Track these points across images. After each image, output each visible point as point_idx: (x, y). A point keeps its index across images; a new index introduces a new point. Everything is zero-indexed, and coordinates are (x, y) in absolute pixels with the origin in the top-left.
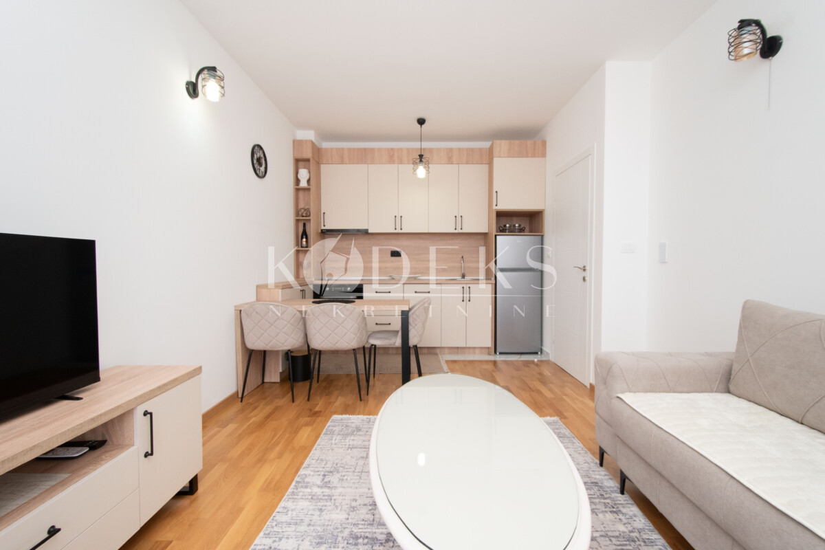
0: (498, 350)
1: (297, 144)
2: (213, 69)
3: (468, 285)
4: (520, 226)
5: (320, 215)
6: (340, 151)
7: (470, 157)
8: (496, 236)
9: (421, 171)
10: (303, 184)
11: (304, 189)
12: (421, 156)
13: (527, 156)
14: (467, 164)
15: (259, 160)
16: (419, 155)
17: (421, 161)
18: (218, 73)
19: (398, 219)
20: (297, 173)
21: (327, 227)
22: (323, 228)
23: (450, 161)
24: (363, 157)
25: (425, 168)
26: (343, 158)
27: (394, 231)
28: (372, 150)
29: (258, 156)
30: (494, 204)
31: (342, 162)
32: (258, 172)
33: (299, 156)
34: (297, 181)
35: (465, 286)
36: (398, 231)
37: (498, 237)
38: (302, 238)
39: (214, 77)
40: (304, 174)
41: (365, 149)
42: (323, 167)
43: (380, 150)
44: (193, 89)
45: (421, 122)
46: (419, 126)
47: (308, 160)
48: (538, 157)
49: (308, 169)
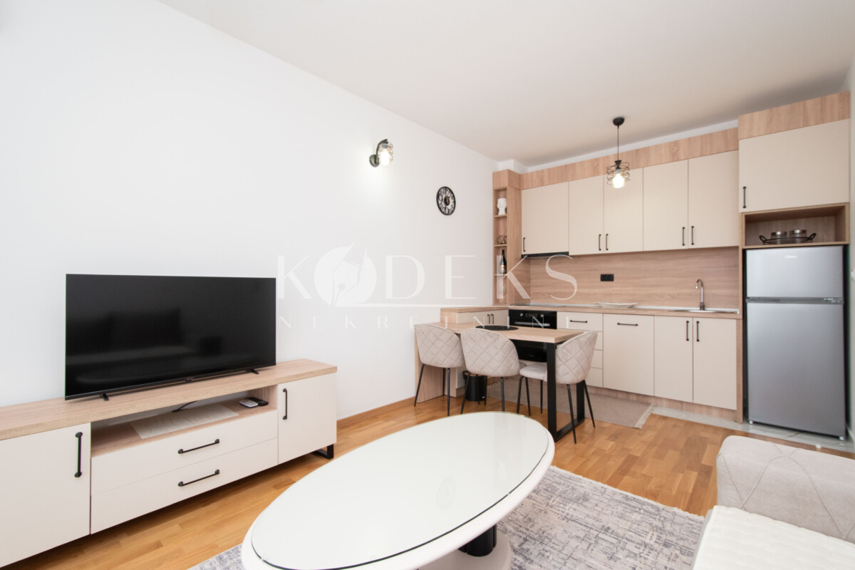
0: (752, 418)
1: (497, 175)
2: (385, 141)
3: (696, 320)
4: (804, 232)
5: (520, 241)
6: (540, 173)
7: (707, 146)
8: (744, 252)
9: (618, 180)
10: (502, 213)
11: (504, 217)
12: (618, 162)
13: (806, 124)
14: (701, 156)
15: (445, 200)
16: (616, 162)
17: (618, 168)
18: (389, 144)
19: (603, 238)
20: (496, 203)
21: (529, 252)
22: (523, 253)
23: (674, 157)
24: (564, 174)
25: (623, 175)
26: (542, 180)
27: (597, 252)
28: (574, 165)
29: (444, 196)
30: (741, 205)
31: (542, 185)
32: (443, 210)
33: (498, 187)
34: (497, 210)
35: (690, 320)
36: (603, 251)
37: (749, 253)
38: (501, 264)
39: (386, 147)
40: (502, 203)
41: (566, 166)
42: (523, 192)
43: (581, 163)
44: (375, 160)
45: (619, 122)
46: (616, 127)
47: (505, 189)
48: (832, 120)
49: (505, 197)
